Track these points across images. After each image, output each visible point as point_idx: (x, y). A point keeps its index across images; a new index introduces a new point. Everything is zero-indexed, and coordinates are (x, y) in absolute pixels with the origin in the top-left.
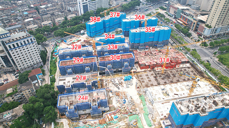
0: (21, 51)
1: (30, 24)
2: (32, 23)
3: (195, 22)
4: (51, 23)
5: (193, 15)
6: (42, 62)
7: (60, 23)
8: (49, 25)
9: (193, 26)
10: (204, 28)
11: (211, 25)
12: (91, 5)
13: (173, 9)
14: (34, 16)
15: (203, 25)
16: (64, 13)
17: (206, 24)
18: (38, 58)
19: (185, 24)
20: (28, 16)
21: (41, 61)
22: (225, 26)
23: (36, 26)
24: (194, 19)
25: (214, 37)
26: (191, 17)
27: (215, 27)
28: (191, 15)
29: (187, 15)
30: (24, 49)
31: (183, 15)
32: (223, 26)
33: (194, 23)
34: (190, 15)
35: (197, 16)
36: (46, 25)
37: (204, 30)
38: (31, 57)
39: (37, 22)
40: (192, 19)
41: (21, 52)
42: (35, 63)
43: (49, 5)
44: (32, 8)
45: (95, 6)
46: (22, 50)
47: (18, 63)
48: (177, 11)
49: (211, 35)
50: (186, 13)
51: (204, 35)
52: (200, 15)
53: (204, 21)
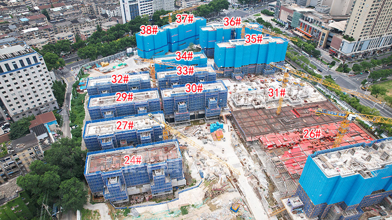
0: (14, 79)
1: (32, 38)
2: (37, 35)
3: (326, 32)
4: (72, 35)
5: (321, 21)
6: (56, 102)
7: (88, 36)
8: (68, 38)
9: (322, 40)
10: (342, 42)
11: (352, 36)
12: (144, 6)
13: (286, 12)
14: (40, 24)
15: (340, 37)
16: (95, 20)
17: (345, 35)
18: (49, 94)
19: (308, 37)
20: (29, 24)
21: (55, 99)
22: (375, 38)
23: (43, 40)
24: (323, 28)
25: (357, 56)
26: (318, 24)
27: (359, 39)
28: (318, 22)
29: (310, 21)
30: (21, 77)
31: (304, 21)
32: (372, 39)
33: (324, 35)
34: (315, 21)
35: (327, 23)
36: (63, 38)
37: (341, 46)
38: (35, 92)
39: (47, 35)
40: (319, 29)
41: (15, 81)
42: (43, 103)
43: (68, 7)
44: (36, 11)
45: (151, 7)
46: (17, 77)
47: (10, 103)
48: (292, 16)
49: (354, 53)
50: (309, 19)
51: (342, 54)
52: (332, 21)
53: (340, 29)
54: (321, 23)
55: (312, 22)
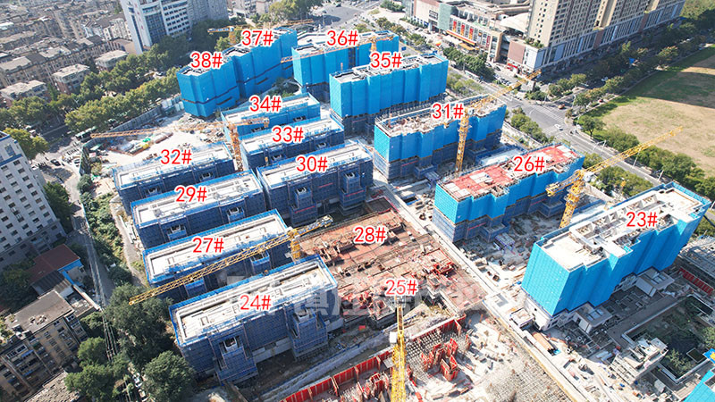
3: (497, 35)
4: (42, 87)
5: (486, 16)
6: (59, 225)
8: (35, 94)
9: (493, 48)
10: (525, 50)
11: (539, 39)
12: (172, 15)
13: (425, 5)
15: (521, 42)
17: (528, 38)
18: (45, 211)
19: (469, 45)
21: (56, 219)
22: (571, 39)
24: (491, 29)
27: (550, 44)
28: (481, 19)
29: (468, 18)
32: (567, 41)
33: (494, 40)
34: (476, 17)
36: (24, 95)
37: (525, 56)
40: (485, 30)
45: (185, 16)
48: (437, 10)
49: (544, 66)
50: (466, 14)
51: (528, 69)
52: (503, 15)
53: (517, 29)
54: (486, 20)
55: (471, 20)
